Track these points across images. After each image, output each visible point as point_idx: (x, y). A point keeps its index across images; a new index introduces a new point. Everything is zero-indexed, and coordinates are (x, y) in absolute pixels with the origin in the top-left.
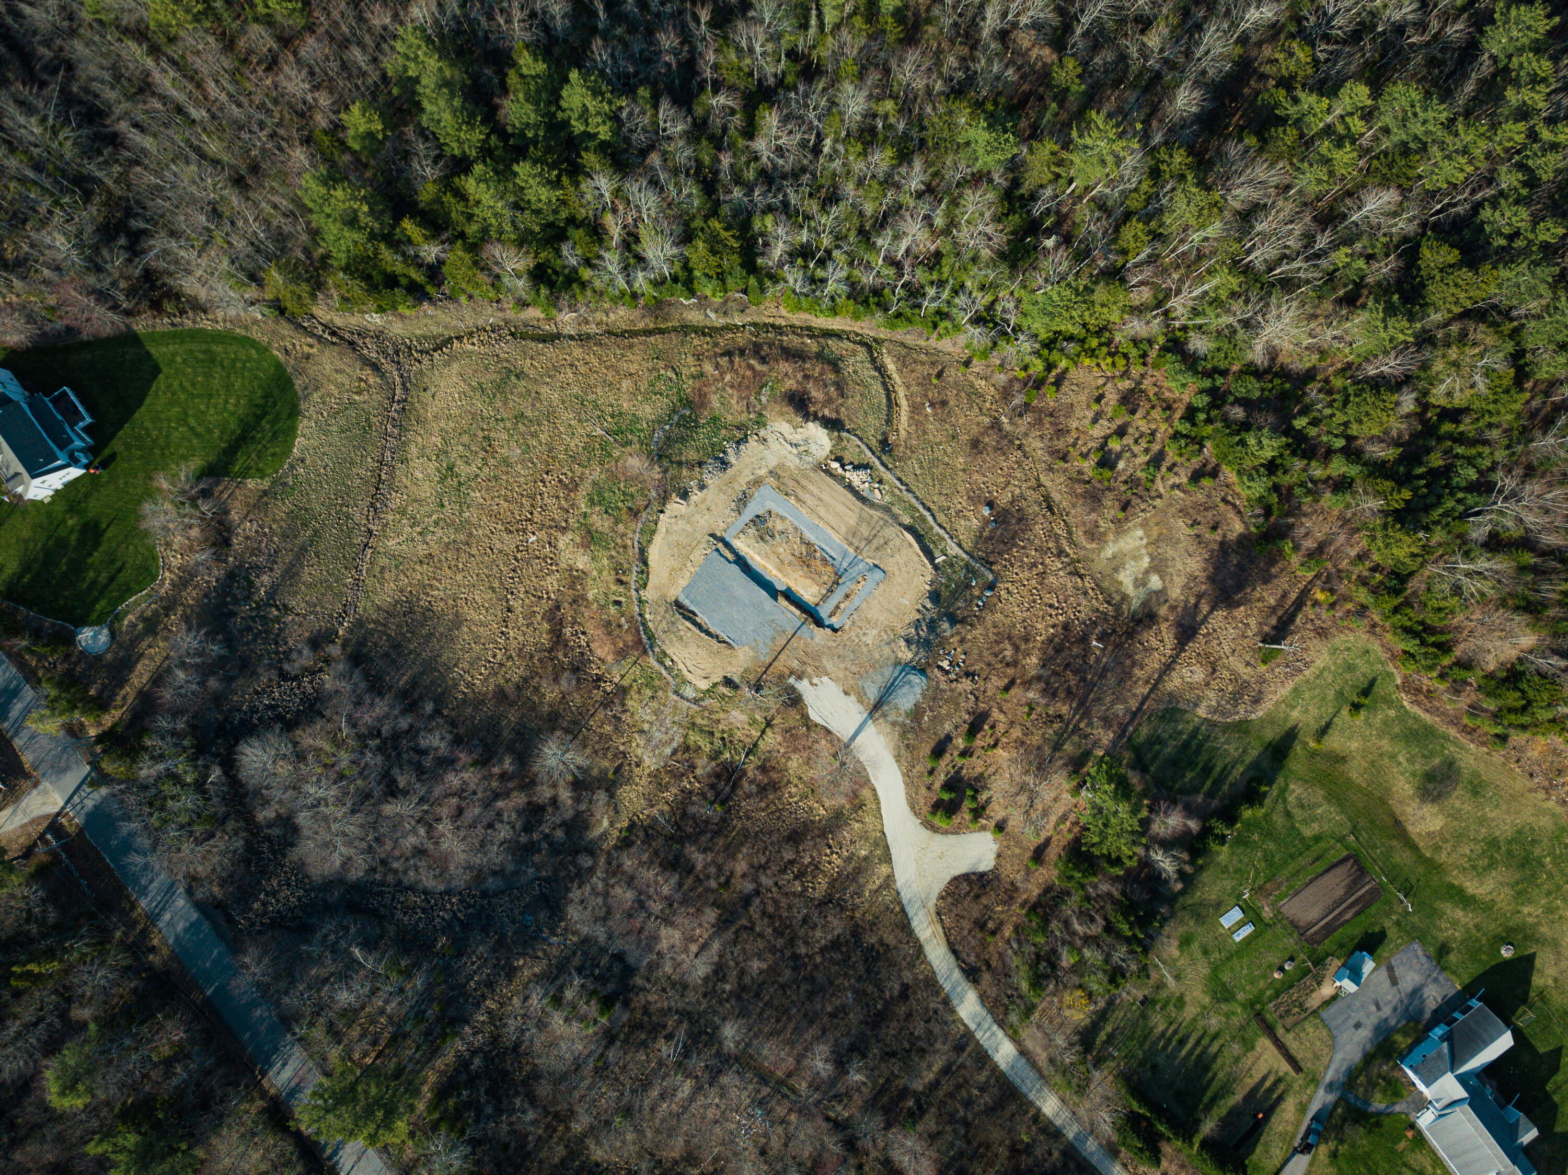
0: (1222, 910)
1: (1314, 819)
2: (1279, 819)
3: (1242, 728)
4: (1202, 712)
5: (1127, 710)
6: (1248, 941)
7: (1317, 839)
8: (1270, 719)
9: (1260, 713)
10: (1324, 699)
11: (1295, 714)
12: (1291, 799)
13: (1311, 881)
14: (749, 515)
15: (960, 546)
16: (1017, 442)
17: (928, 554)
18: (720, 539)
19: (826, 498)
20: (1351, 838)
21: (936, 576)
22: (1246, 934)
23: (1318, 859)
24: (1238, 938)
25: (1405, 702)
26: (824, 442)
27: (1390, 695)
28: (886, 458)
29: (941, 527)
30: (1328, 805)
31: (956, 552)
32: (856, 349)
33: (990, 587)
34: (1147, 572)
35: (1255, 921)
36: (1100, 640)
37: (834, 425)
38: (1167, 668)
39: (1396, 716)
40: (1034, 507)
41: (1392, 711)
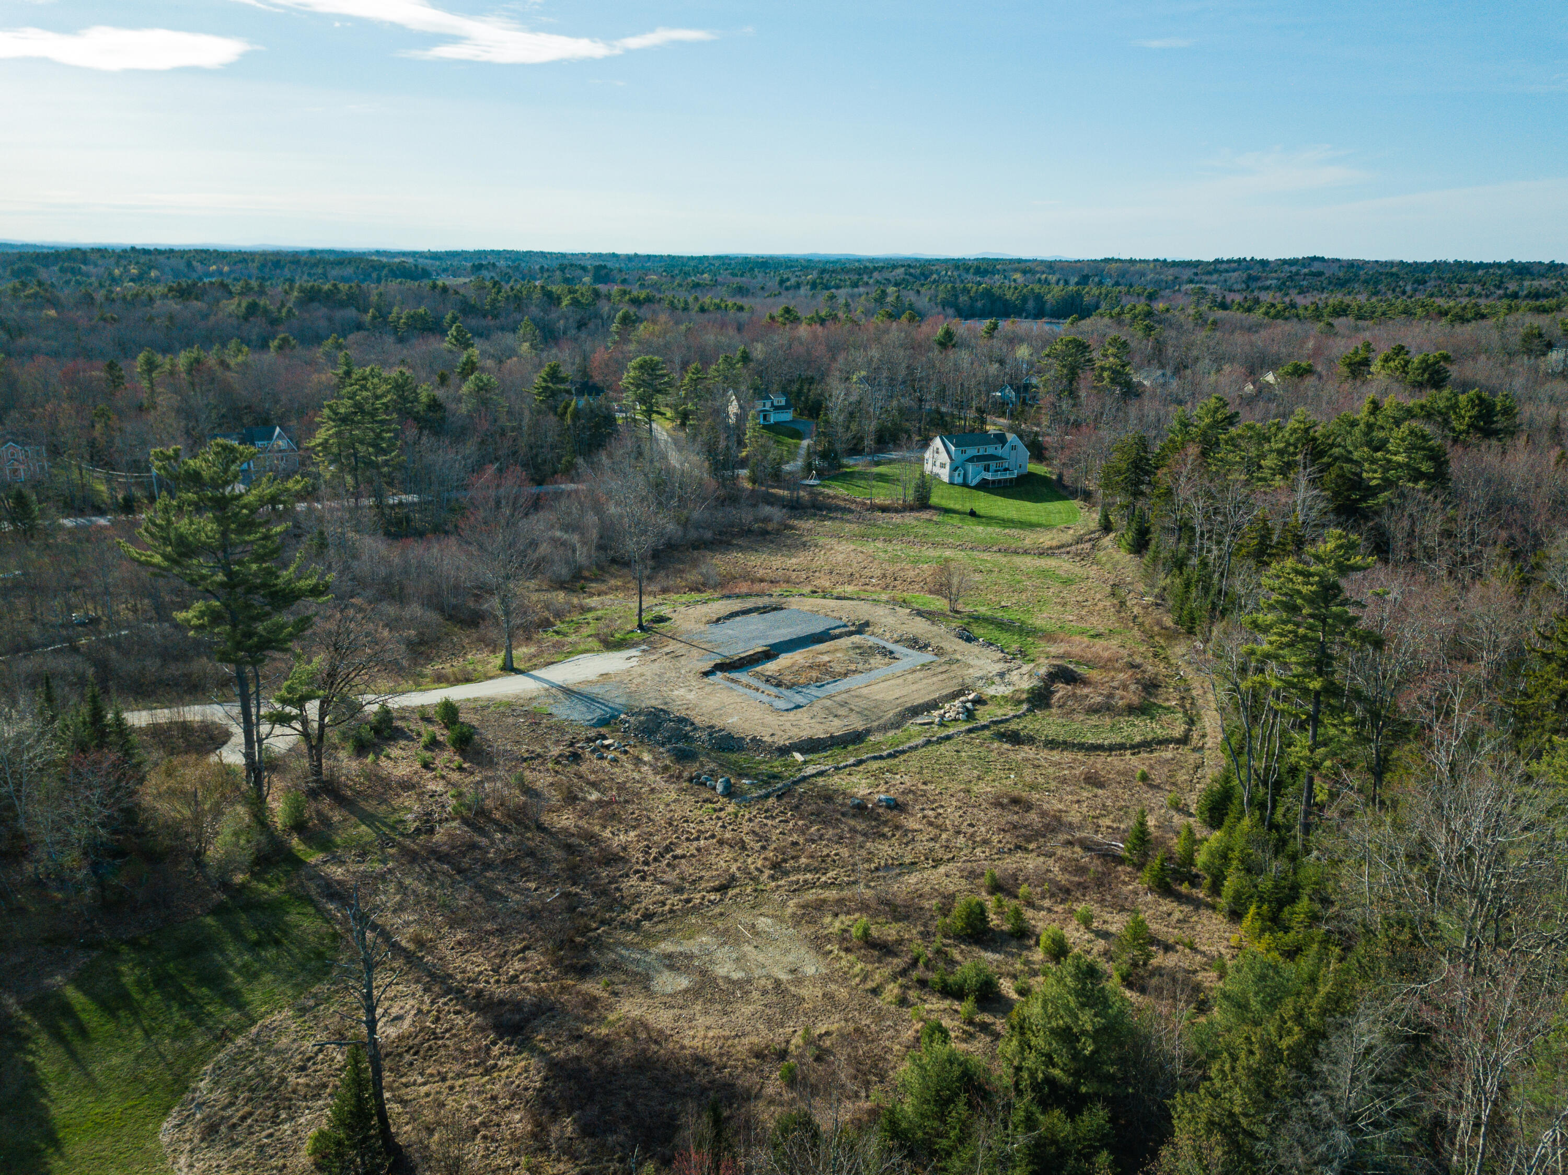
4: (278, 1016)
5: (379, 907)
14: (890, 646)
15: (821, 773)
16: (1032, 846)
17: (811, 746)
18: (860, 629)
19: (916, 687)
21: (766, 747)
26: (1008, 692)
28: (987, 733)
29: (859, 763)
31: (809, 770)
32: (1179, 731)
33: (732, 793)
34: (704, 972)
36: (563, 895)
37: (1038, 699)
38: (438, 980)
40: (886, 851)
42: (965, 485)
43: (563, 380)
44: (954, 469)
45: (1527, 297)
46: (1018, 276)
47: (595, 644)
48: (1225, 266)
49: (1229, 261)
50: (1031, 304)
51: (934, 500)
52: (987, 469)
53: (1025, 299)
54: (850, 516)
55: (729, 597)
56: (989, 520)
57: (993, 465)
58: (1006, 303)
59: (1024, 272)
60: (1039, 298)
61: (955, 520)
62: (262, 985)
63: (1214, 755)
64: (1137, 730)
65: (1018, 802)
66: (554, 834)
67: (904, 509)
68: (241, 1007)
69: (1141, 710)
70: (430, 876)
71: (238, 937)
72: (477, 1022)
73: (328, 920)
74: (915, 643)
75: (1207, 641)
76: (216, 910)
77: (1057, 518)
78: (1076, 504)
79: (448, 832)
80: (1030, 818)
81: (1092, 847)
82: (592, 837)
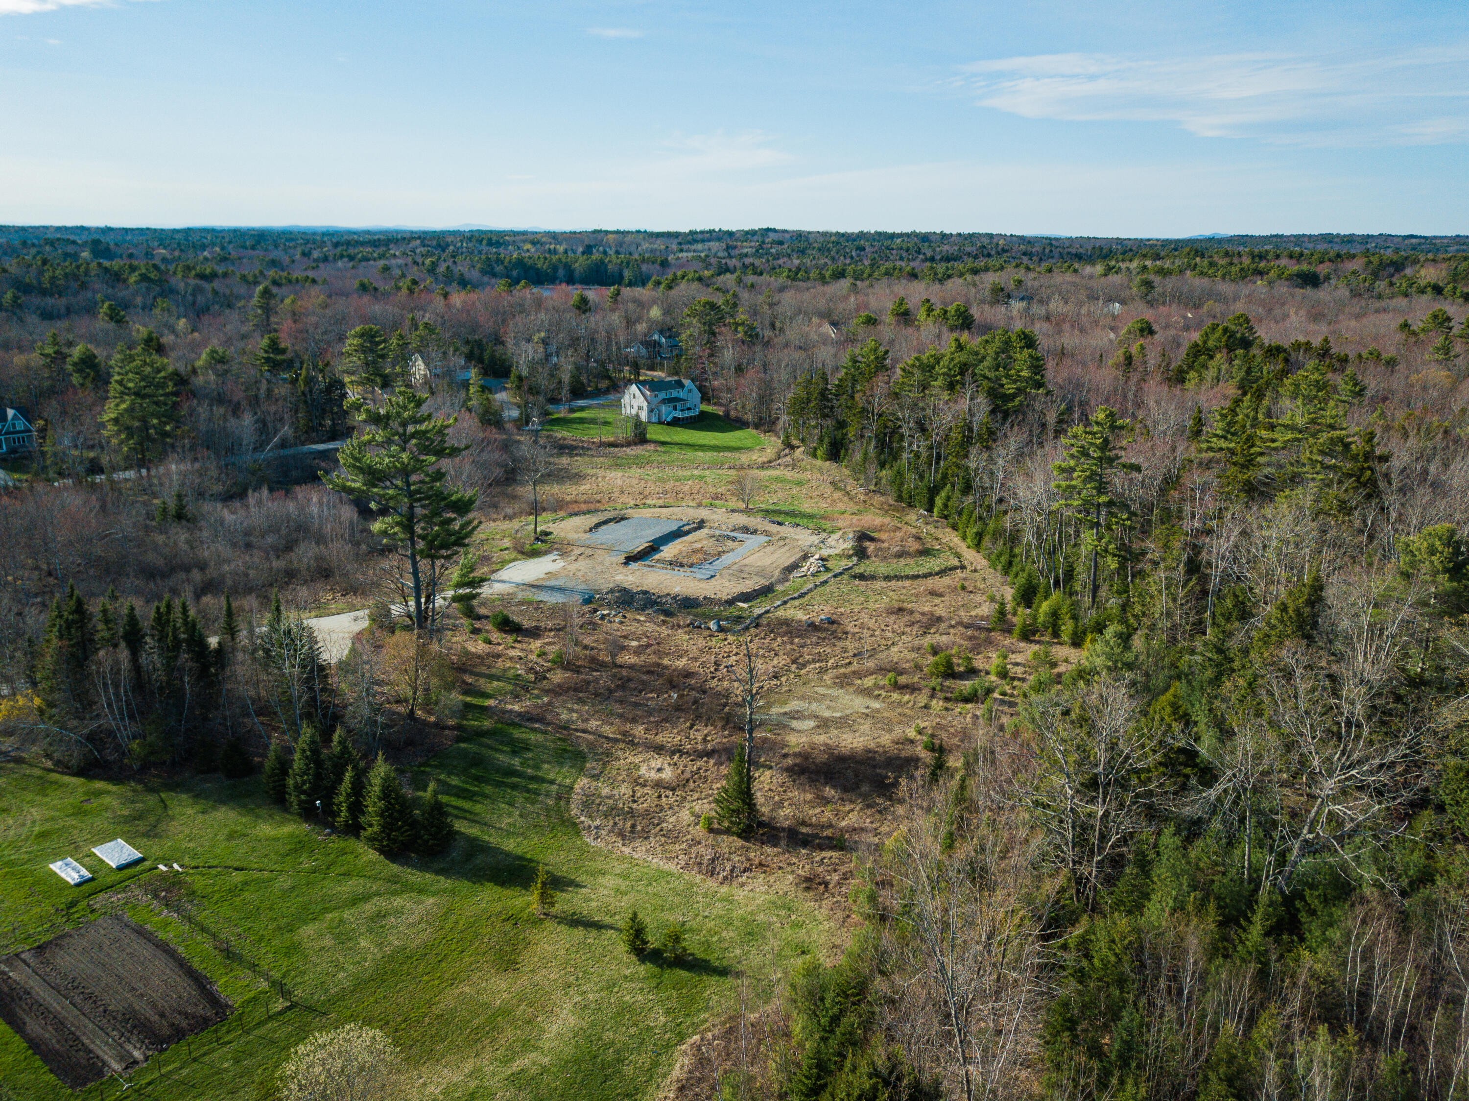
1: (344, 937)
2: (350, 887)
3: (563, 826)
4: (583, 782)
5: (570, 721)
6: (48, 880)
7: (290, 949)
8: (588, 854)
9: (598, 841)
11: (609, 881)
12: (399, 901)
13: (170, 953)
14: (732, 534)
15: (768, 612)
16: (932, 630)
17: (746, 597)
18: (701, 525)
19: (776, 555)
20: (280, 1005)
21: (719, 602)
22: (63, 875)
23: (228, 958)
24: (56, 867)
25: (697, 1037)
26: (837, 551)
27: (707, 1008)
28: (845, 576)
29: (785, 603)
30: (379, 956)
31: (757, 611)
32: (956, 562)
33: (721, 629)
34: (816, 717)
35: (93, 884)
36: (681, 696)
37: (861, 553)
38: (659, 749)
39: (649, 1029)
40: (851, 645)
41: (662, 1019)
42: (661, 423)
43: (283, 351)
44: (651, 411)
45: (941, 260)
46: (528, 246)
47: (514, 555)
48: (700, 236)
49: (702, 232)
50: (561, 272)
51: (648, 436)
52: (675, 408)
53: (555, 268)
54: (589, 452)
55: (576, 514)
56: (702, 448)
57: (679, 405)
58: (538, 272)
59: (533, 243)
60: (568, 267)
61: (676, 449)
62: (548, 770)
63: (990, 573)
64: (932, 564)
65: (901, 610)
66: (632, 667)
67: (629, 444)
68: (552, 782)
69: (925, 552)
70: (581, 701)
71: (497, 750)
72: (712, 762)
73: (545, 733)
74: (746, 530)
75: (930, 510)
76: (459, 739)
77: (749, 443)
78: (752, 431)
79: (558, 677)
80: (918, 617)
81: (967, 626)
82: (658, 665)
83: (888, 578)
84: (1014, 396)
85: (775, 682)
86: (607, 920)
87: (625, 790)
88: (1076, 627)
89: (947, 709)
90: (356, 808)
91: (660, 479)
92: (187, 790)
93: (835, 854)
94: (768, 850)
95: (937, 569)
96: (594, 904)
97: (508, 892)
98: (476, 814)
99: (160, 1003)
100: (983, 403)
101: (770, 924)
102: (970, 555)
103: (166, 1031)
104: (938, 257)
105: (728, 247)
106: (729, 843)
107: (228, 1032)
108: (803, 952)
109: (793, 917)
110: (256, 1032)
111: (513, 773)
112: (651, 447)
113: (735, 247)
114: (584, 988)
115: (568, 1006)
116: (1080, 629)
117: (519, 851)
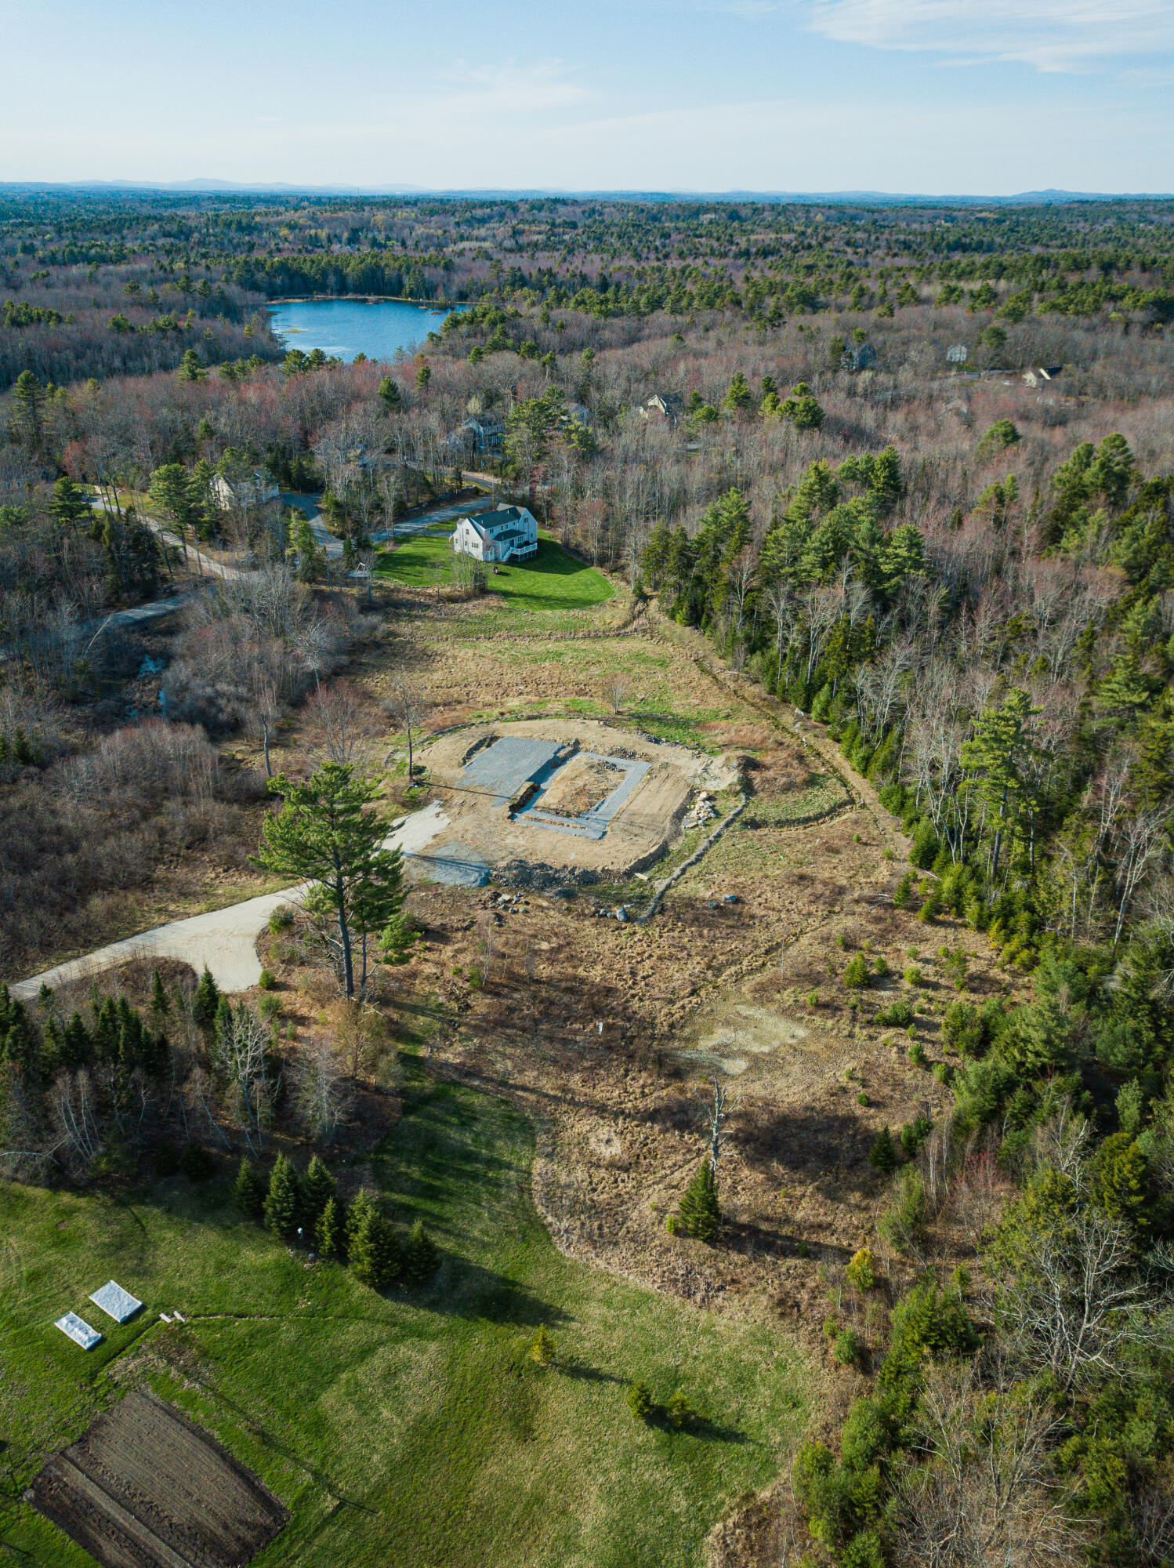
0: (134, 1281)
1: (365, 1406)
2: (352, 1334)
3: (533, 1231)
4: (539, 1165)
5: (507, 1073)
6: (60, 1345)
7: (319, 1427)
8: (566, 1271)
9: (572, 1251)
10: (650, 1349)
11: (594, 1310)
12: (404, 1351)
13: (208, 1440)
14: (612, 760)
15: (669, 887)
16: (837, 909)
17: (644, 865)
18: (576, 747)
19: (662, 795)
20: (329, 1503)
21: (618, 875)
22: (72, 1336)
23: (265, 1443)
24: (62, 1324)
25: (719, 1526)
26: (723, 786)
27: (722, 1486)
28: (737, 825)
29: (684, 871)
30: (404, 1429)
31: (659, 886)
32: (843, 795)
33: (629, 918)
34: (746, 1053)
35: (106, 1345)
36: (608, 1028)
37: (747, 788)
38: (601, 1110)
39: (675, 1516)
40: (762, 936)
41: (684, 1503)
42: (498, 561)
44: (487, 548)
46: (284, 232)
50: (332, 279)
51: (489, 586)
52: (512, 544)
53: (324, 274)
54: (429, 613)
55: (442, 732)
56: (549, 601)
57: (516, 540)
58: (304, 278)
59: (290, 227)
60: (338, 272)
61: (521, 605)
62: (503, 1149)
63: (878, 809)
64: (822, 799)
65: (802, 877)
66: (550, 982)
67: (468, 598)
68: (509, 1166)
69: (812, 781)
70: (511, 1041)
71: (446, 1123)
72: (657, 1128)
73: (486, 1093)
74: (623, 753)
75: (807, 709)
76: (407, 1110)
77: (596, 592)
78: (597, 570)
79: (481, 1004)
80: (819, 888)
81: (871, 901)
82: (575, 978)
83: (780, 824)
84: (891, 576)
85: (694, 1000)
86: (606, 1368)
87: (580, 1174)
88: (982, 909)
89: (871, 1038)
90: (341, 1239)
91: (515, 661)
92: (158, 1203)
93: (799, 1262)
94: (735, 1257)
95: (827, 807)
96: (587, 1344)
97: (502, 1330)
98: (448, 1220)
99: (221, 1511)
100: (861, 593)
101: (756, 1364)
102: (855, 779)
103: (235, 1548)
104: (754, 250)
105: (516, 233)
106: (698, 1248)
107: (292, 1543)
108: (794, 1405)
109: (776, 1354)
110: (316, 1542)
111: (470, 1157)
112: (493, 601)
113: (522, 232)
114: (604, 1464)
115: (594, 1489)
116: (986, 912)
117: (499, 1271)
